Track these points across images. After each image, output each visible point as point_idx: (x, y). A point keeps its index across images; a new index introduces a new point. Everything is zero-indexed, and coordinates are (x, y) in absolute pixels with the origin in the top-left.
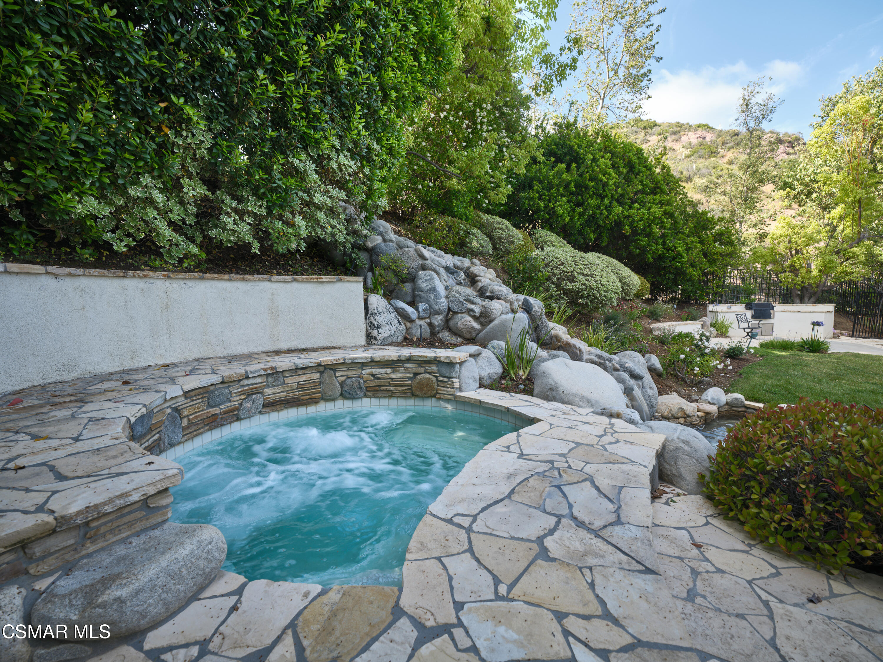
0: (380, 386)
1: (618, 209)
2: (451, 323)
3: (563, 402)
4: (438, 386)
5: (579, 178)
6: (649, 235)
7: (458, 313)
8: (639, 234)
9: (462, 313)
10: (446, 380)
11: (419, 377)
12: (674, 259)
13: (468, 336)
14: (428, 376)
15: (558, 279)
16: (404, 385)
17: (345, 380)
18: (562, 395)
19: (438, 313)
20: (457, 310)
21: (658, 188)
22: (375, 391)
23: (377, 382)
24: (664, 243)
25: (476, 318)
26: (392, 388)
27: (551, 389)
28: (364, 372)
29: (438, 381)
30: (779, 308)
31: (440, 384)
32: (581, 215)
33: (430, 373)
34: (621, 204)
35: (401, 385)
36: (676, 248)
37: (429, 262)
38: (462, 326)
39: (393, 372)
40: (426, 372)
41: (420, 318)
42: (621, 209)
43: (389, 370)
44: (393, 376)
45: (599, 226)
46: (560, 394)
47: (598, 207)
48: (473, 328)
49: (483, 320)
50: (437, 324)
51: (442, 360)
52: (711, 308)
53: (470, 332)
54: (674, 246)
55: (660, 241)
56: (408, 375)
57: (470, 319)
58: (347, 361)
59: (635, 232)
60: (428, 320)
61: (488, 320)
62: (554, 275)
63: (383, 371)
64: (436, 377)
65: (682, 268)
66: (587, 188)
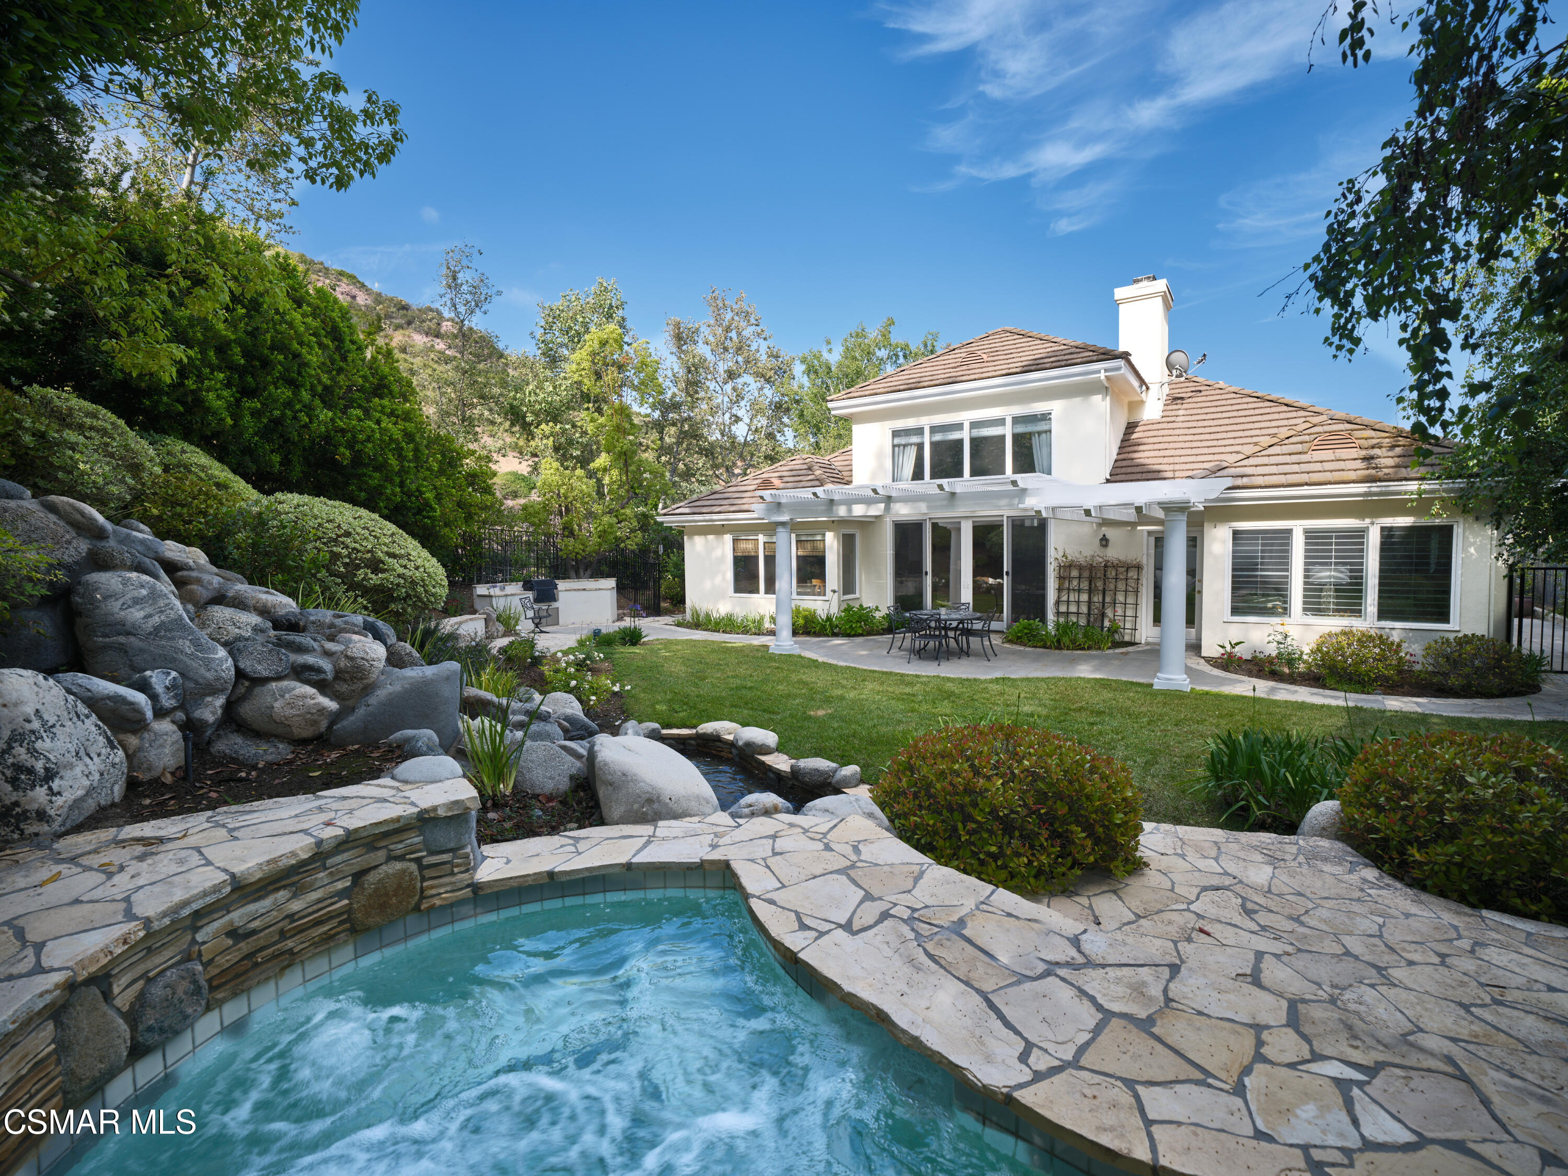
0: (250, 955)
1: (325, 415)
2: (247, 710)
3: (676, 816)
4: (423, 879)
5: (248, 339)
6: (381, 467)
7: (266, 680)
8: (366, 466)
9: (279, 678)
10: (446, 857)
11: (372, 877)
12: (419, 511)
13: (307, 733)
14: (398, 866)
15: (346, 565)
16: (330, 917)
17: (141, 995)
18: (671, 804)
19: (213, 690)
20: (265, 674)
21: (385, 386)
22: (237, 976)
23: (245, 947)
24: (402, 485)
25: (322, 686)
26: (290, 944)
27: (650, 801)
28: (199, 937)
29: (422, 868)
30: (562, 585)
31: (427, 873)
32: (255, 414)
33: (401, 858)
34: (328, 405)
35: (318, 923)
36: (421, 493)
37: (112, 543)
38: (289, 712)
39: (295, 896)
40: (391, 858)
41: (160, 713)
42: (330, 414)
43: (282, 895)
44: (296, 906)
45: (287, 440)
46: (666, 805)
47: (289, 404)
48: (322, 710)
49: (343, 688)
50: (211, 719)
51: (441, 813)
52: (481, 590)
53: (315, 723)
54: (418, 490)
55: (397, 480)
56: (340, 885)
57: (309, 690)
58: (156, 926)
59: (358, 459)
60: (180, 716)
61: (360, 685)
62: (335, 556)
63: (266, 904)
64: (418, 861)
65: (434, 527)
66: (266, 364)
